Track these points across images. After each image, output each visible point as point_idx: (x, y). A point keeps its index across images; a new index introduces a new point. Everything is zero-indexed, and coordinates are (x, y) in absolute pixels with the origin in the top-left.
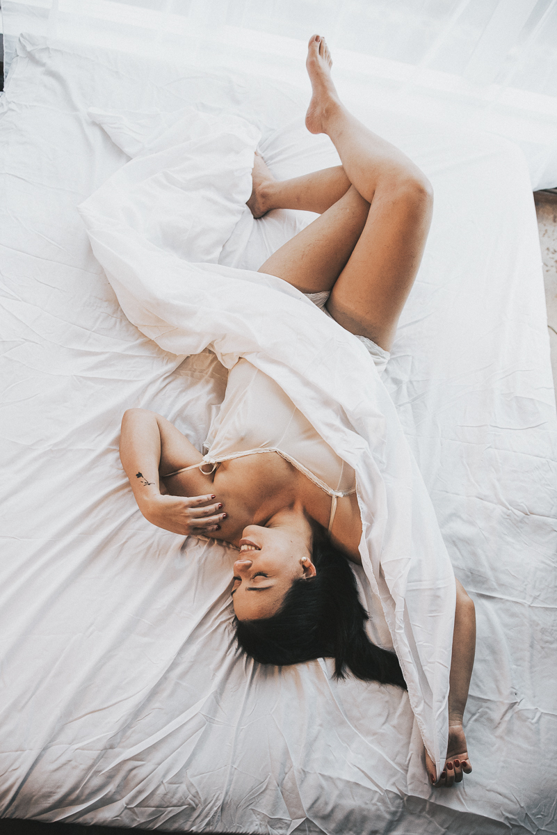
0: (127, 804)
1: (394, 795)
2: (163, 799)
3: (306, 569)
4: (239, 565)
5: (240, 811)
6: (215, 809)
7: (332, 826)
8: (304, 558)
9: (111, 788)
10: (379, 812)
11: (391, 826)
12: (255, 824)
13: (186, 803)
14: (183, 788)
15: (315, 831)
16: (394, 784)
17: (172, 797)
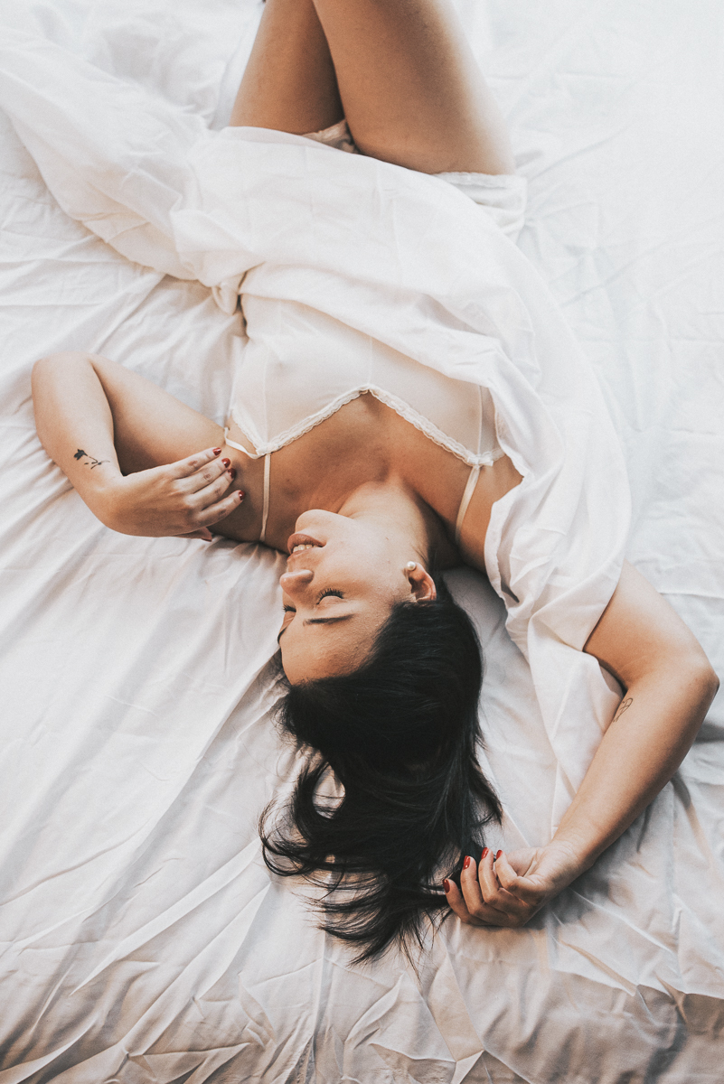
0: (131, 1050)
1: (656, 996)
2: (197, 1031)
3: (417, 585)
4: (289, 580)
5: (350, 1050)
6: (302, 1047)
7: (540, 1064)
8: (410, 564)
9: (96, 1019)
10: (630, 1032)
11: (661, 1061)
12: (383, 1076)
13: (244, 1037)
14: (234, 1009)
15: (506, 1080)
16: (653, 974)
17: (216, 1027)
